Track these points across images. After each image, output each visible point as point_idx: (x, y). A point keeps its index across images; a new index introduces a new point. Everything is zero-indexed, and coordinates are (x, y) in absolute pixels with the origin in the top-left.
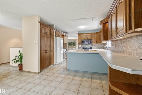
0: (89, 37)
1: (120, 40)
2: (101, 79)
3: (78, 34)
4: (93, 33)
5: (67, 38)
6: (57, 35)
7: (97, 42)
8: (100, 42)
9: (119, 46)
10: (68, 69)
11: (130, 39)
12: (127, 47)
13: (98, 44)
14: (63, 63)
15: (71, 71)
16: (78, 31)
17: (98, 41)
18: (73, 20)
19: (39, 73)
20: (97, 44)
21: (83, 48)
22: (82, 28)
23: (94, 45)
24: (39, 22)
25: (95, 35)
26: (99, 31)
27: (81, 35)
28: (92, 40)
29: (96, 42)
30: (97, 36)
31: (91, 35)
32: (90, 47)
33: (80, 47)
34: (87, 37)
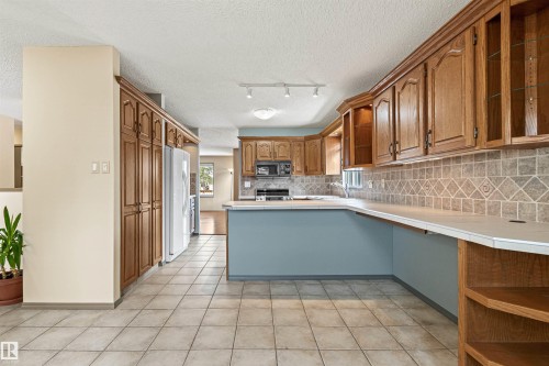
0: (282, 154)
1: (409, 166)
2: (356, 296)
3: (242, 139)
4: (295, 140)
5: (198, 152)
6: (171, 141)
7: (307, 172)
8: (319, 169)
9: (400, 185)
10: (230, 274)
11: (452, 164)
12: (440, 188)
13: (309, 177)
14: (187, 253)
15: (246, 280)
16: (241, 129)
17: (311, 168)
18: (250, 85)
19: (117, 304)
20: (305, 178)
21: (260, 192)
22: (265, 116)
23: (296, 180)
24: (118, 79)
25: (300, 145)
26: (317, 133)
27: (253, 143)
28: (290, 162)
29: (306, 170)
30: (307, 148)
31: (287, 143)
32: (282, 188)
33: (247, 189)
34: (275, 153)
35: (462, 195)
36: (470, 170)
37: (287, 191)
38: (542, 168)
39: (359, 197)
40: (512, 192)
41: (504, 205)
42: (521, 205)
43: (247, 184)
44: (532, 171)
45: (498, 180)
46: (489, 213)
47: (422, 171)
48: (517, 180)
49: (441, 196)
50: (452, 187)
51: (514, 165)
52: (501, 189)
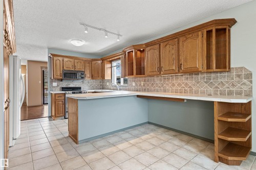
0: (79, 67)
3: (52, 55)
7: (93, 78)
9: (153, 84)
11: (179, 77)
12: (173, 85)
16: (49, 49)
17: (95, 76)
23: (86, 82)
28: (84, 72)
29: (92, 76)
30: (93, 65)
31: (82, 61)
32: (77, 86)
33: (54, 87)
34: (75, 66)
35: (184, 88)
36: (187, 79)
37: (80, 88)
38: (214, 79)
39: (126, 90)
40: (203, 86)
41: (201, 90)
42: (207, 90)
43: (55, 84)
44: (210, 79)
45: (198, 82)
46: (195, 93)
47: (165, 79)
48: (205, 82)
49: (174, 88)
50: (179, 85)
51: (204, 78)
52: (200, 85)
